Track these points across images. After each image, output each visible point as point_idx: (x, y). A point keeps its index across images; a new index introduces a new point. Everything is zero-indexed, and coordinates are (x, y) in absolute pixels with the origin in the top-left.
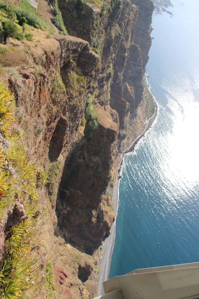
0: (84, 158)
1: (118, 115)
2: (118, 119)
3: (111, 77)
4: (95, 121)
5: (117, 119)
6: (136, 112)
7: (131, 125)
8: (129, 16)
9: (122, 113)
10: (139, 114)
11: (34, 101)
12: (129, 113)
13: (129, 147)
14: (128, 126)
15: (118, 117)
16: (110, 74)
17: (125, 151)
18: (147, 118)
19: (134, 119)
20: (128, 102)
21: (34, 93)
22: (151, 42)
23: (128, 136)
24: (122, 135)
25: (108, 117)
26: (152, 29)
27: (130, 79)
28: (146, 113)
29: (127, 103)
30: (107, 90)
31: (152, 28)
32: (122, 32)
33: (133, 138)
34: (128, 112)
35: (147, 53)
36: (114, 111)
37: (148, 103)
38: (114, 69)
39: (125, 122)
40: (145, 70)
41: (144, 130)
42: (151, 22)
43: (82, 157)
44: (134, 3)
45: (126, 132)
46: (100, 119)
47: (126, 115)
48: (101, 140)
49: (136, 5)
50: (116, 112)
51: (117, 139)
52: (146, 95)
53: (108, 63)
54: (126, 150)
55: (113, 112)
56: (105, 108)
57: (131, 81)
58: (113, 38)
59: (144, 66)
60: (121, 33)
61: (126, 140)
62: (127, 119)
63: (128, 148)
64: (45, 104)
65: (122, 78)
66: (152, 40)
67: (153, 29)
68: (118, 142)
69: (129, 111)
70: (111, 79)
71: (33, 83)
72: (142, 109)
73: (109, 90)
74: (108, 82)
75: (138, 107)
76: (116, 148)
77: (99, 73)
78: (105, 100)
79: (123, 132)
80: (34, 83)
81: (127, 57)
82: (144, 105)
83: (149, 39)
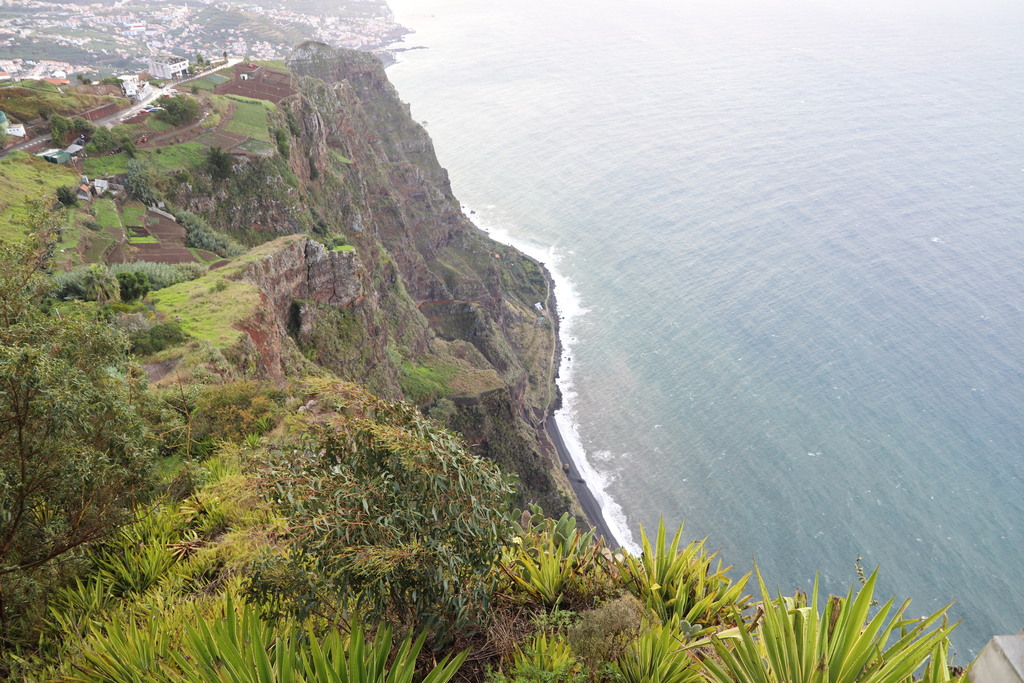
1: (471, 345)
2: (480, 354)
3: (396, 272)
5: (477, 357)
6: (505, 308)
9: (478, 334)
12: (492, 321)
13: (548, 398)
14: (511, 353)
15: (475, 350)
16: (389, 266)
17: (547, 415)
18: (538, 306)
20: (473, 301)
22: (426, 134)
23: (527, 376)
24: (514, 384)
29: (475, 304)
30: (408, 306)
31: (406, 103)
32: (350, 157)
33: (541, 374)
34: (488, 322)
35: (436, 164)
36: (459, 343)
37: (517, 269)
38: (390, 249)
39: (499, 349)
40: (458, 202)
42: (394, 93)
45: (519, 371)
47: (489, 333)
49: (340, 80)
50: (462, 343)
52: (497, 256)
53: (369, 245)
54: (545, 411)
55: (458, 347)
57: (445, 248)
59: (449, 197)
60: (350, 162)
62: (498, 340)
65: (420, 256)
66: (426, 129)
67: (409, 104)
70: (399, 277)
73: (413, 304)
74: (398, 288)
75: (500, 296)
78: (420, 335)
79: (512, 376)
83: (417, 131)
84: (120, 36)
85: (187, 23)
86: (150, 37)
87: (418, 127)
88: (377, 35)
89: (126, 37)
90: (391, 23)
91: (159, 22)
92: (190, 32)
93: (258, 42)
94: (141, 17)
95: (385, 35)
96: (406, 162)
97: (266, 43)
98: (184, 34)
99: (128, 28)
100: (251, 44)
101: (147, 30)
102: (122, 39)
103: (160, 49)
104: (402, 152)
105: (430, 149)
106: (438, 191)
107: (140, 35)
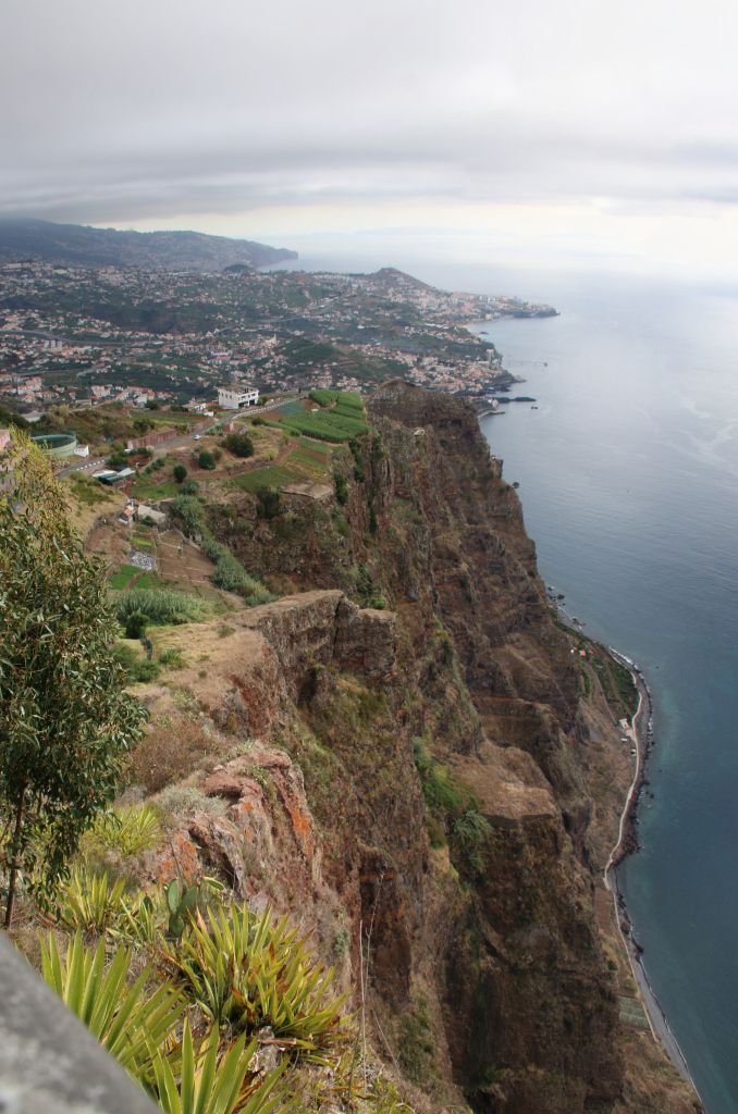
0: (492, 951)
1: (529, 756)
2: (538, 770)
3: (452, 654)
4: (472, 812)
5: (533, 772)
6: (582, 719)
7: (586, 767)
8: (417, 463)
9: (541, 744)
10: (591, 721)
11: (284, 858)
13: (617, 840)
14: (578, 775)
15: (533, 763)
16: (445, 645)
17: (611, 861)
18: (624, 722)
19: (586, 745)
20: (542, 702)
21: (274, 832)
22: (517, 497)
23: (594, 807)
24: (574, 815)
25: (506, 781)
26: (500, 464)
27: (510, 630)
28: (613, 708)
29: (541, 707)
30: (459, 697)
31: (499, 458)
32: (420, 512)
33: (614, 808)
34: (555, 732)
35: (522, 533)
36: (515, 752)
37: (605, 674)
38: (451, 625)
39: (564, 767)
40: (543, 582)
41: (635, 762)
42: (485, 446)
43: (483, 949)
44: (414, 426)
45: (585, 799)
46: (483, 797)
47: (555, 746)
48: (519, 864)
49: (423, 425)
50: (519, 751)
51: (567, 836)
52: (584, 653)
54: (611, 856)
55: (512, 757)
56: (479, 756)
57: (518, 635)
58: (403, 540)
59: (532, 574)
60: (418, 518)
61: (594, 823)
62: (564, 755)
63: (615, 845)
64: (318, 850)
65: (485, 638)
66: (517, 490)
68: (574, 843)
69: (560, 729)
70: (454, 661)
71: (260, 803)
72: (595, 703)
73: (466, 695)
74: (451, 673)
75: (577, 702)
76: (578, 865)
77: (410, 660)
78: (467, 733)
79: (572, 804)
80: (263, 804)
81: (470, 570)
82: (594, 687)
83: (506, 492)
84: (205, 364)
85: (273, 353)
86: (233, 366)
87: (508, 488)
88: (476, 382)
89: (210, 365)
90: (496, 369)
91: (245, 353)
92: (273, 363)
93: (345, 378)
94: (229, 347)
95: (487, 382)
96: (488, 526)
97: (354, 379)
98: (268, 365)
99: (214, 357)
100: (337, 379)
101: (232, 359)
102: (207, 367)
103: (241, 379)
104: (485, 515)
105: (518, 515)
106: (520, 566)
107: (224, 364)
